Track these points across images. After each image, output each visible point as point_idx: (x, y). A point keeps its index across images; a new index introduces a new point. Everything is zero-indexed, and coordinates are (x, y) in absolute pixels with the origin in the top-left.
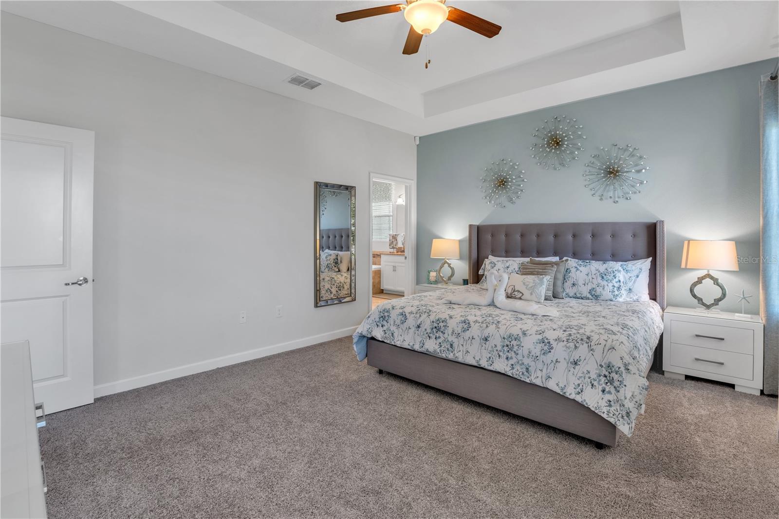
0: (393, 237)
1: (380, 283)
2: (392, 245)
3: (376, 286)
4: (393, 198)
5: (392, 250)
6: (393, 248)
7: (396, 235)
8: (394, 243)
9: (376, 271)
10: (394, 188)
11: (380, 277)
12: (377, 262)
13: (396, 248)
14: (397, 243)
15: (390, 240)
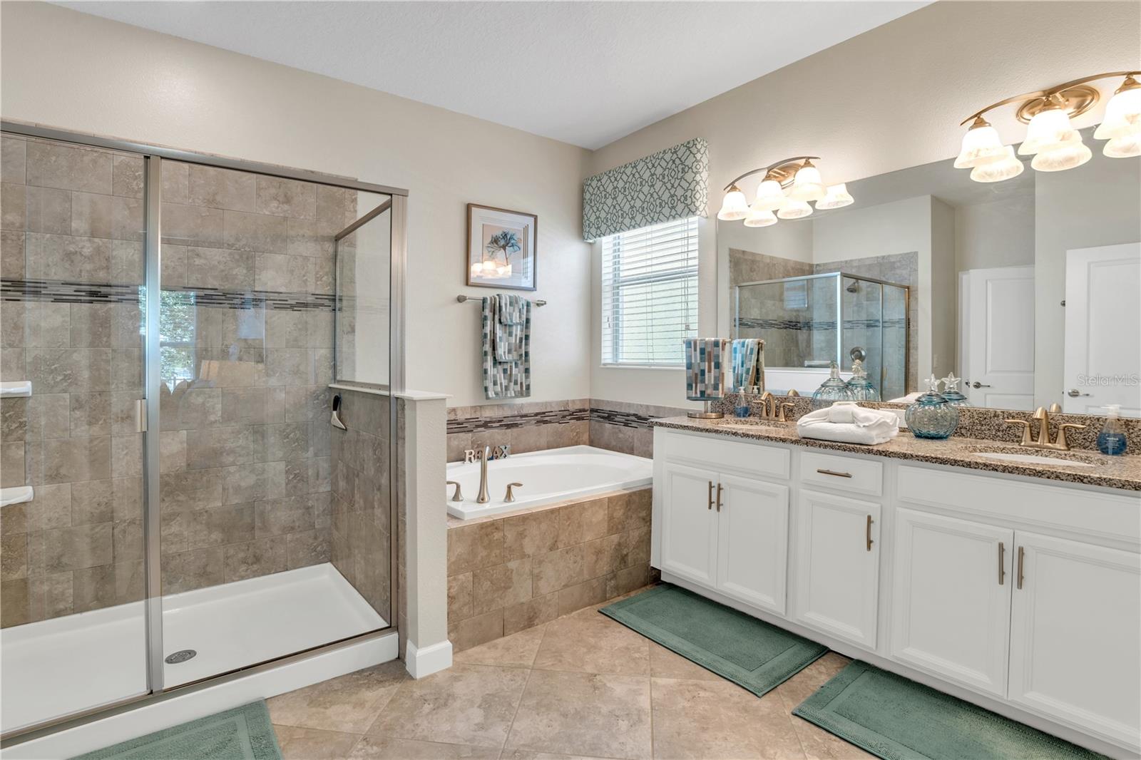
0: (703, 351)
1: (649, 540)
2: (700, 387)
3: (630, 559)
4: (702, 201)
5: (699, 406)
6: (703, 396)
7: (716, 344)
8: (710, 378)
9: (630, 495)
10: (705, 160)
11: (648, 520)
12: (637, 444)
13: (716, 399)
14: (719, 379)
15: (689, 366)
